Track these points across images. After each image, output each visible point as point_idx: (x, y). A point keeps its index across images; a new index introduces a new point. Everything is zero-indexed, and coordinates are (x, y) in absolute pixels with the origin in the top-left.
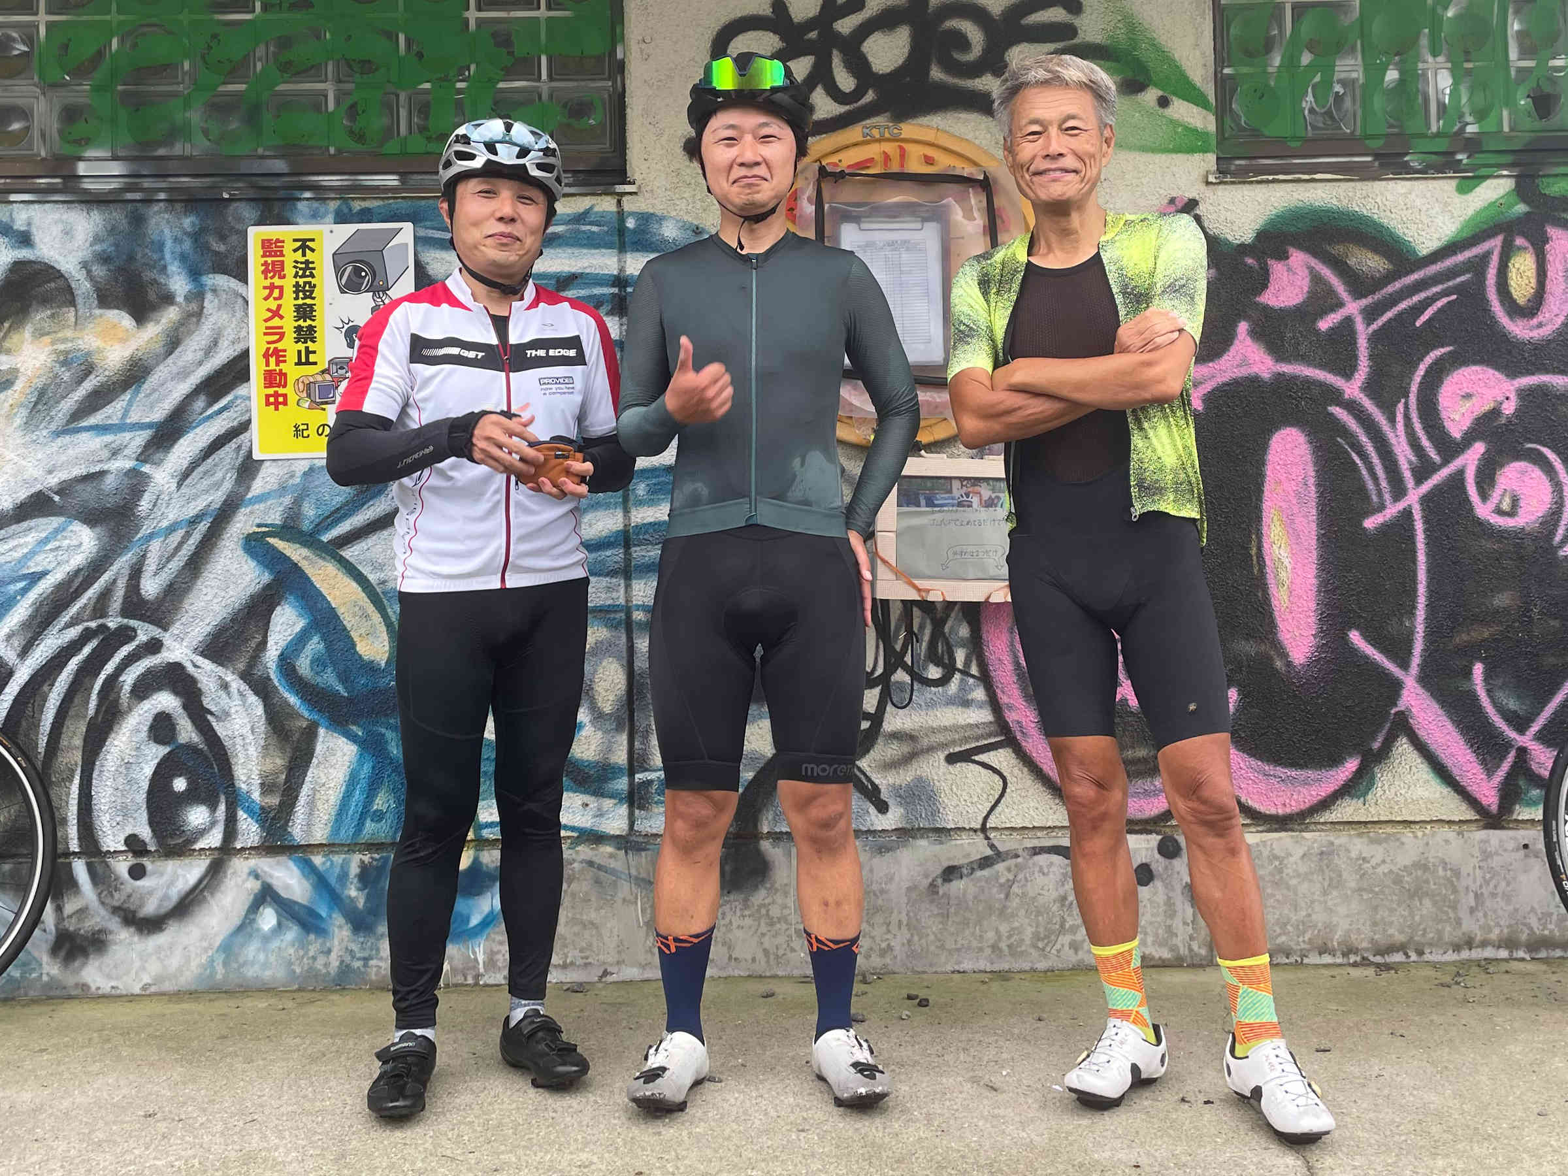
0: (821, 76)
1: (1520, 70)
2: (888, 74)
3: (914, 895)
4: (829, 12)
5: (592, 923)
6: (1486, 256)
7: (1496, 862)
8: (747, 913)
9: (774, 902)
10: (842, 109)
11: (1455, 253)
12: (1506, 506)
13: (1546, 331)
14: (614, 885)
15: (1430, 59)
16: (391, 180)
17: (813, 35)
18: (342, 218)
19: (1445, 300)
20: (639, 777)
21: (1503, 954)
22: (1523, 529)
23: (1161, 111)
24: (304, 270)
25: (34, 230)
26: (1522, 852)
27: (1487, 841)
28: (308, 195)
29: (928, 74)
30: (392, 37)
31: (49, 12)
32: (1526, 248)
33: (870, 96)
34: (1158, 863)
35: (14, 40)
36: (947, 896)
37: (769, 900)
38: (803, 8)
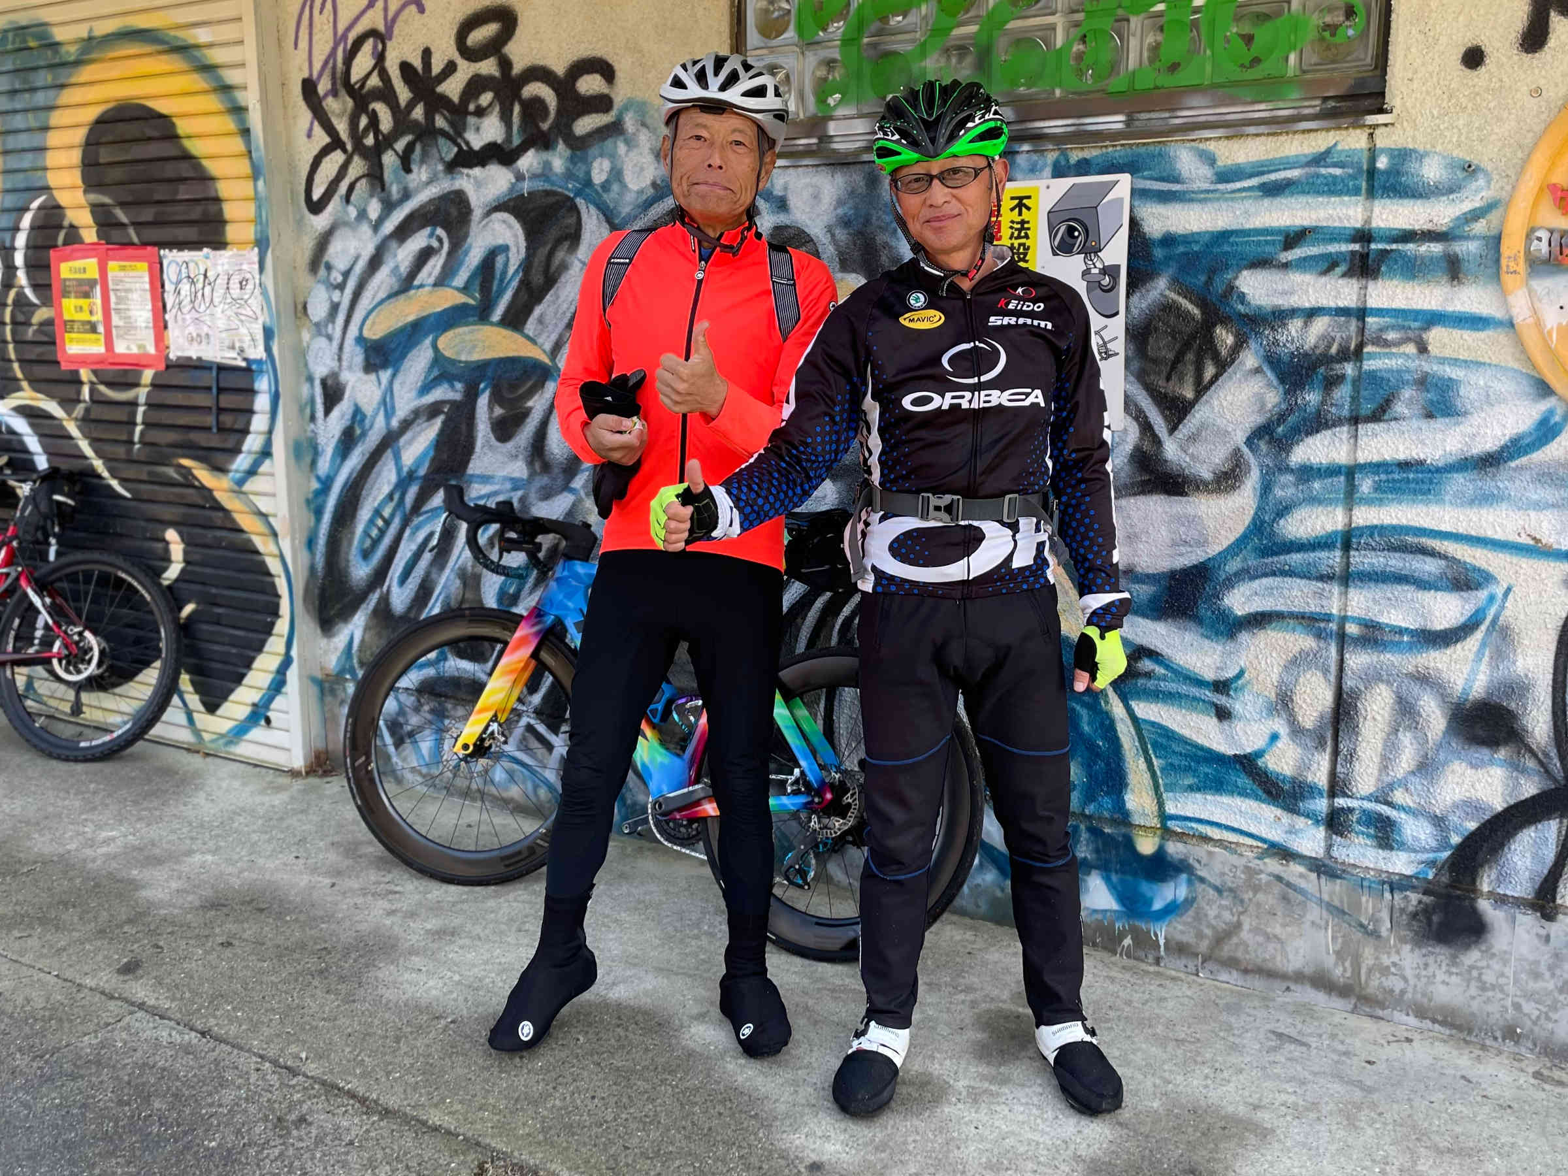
5: (1275, 936)
8: (1454, 970)
9: (1488, 967)
14: (1303, 905)
16: (1115, 122)
18: (1059, 172)
20: (1340, 802)
24: (1020, 230)
25: (789, 195)
28: (1026, 147)
37: (1483, 963)
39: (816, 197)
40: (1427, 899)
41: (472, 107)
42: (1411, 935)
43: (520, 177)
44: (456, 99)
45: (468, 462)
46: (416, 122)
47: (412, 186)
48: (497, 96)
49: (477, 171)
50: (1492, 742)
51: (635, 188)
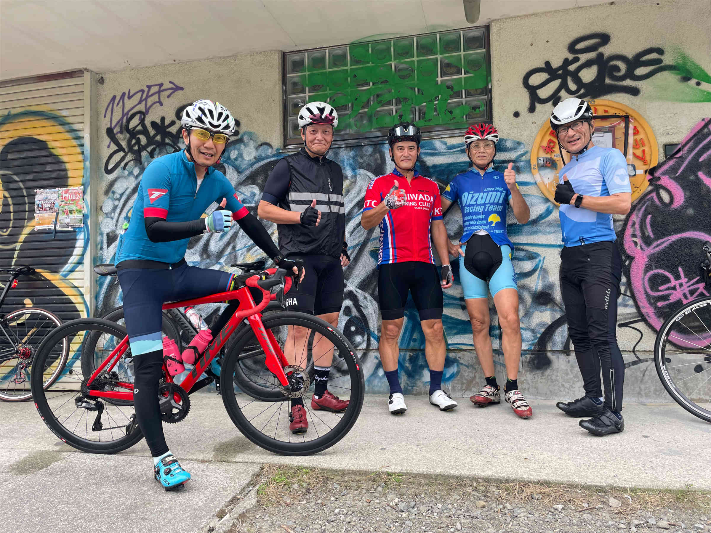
0: (564, 86)
2: (590, 83)
4: (567, 62)
8: (543, 377)
9: (553, 374)
17: (560, 72)
23: (697, 87)
29: (604, 81)
30: (413, 89)
31: (309, 92)
33: (583, 91)
34: (705, 364)
35: (299, 102)
37: (552, 373)
38: (556, 63)
40: (532, 356)
42: (529, 369)
44: (175, 133)
46: (157, 141)
50: (545, 304)
51: (248, 159)
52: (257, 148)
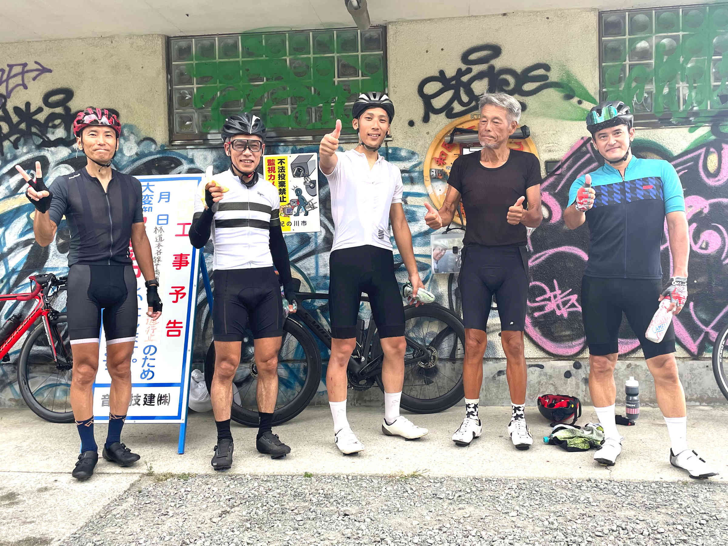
0: (456, 97)
1: (714, 86)
3: (488, 380)
4: (460, 73)
6: (699, 156)
7: (696, 372)
10: (464, 108)
11: (687, 155)
12: (704, 246)
13: (720, 183)
15: (681, 83)
16: (310, 138)
17: (454, 82)
18: (294, 152)
19: (683, 172)
21: (698, 404)
22: (710, 254)
23: (579, 105)
24: (282, 170)
25: (195, 158)
26: (706, 368)
27: (693, 364)
28: (282, 144)
30: (309, 88)
31: (197, 84)
32: (714, 152)
33: (474, 104)
34: (573, 371)
35: (186, 93)
36: (499, 381)
38: (450, 73)
39: (205, 159)
41: (50, 125)
42: (418, 376)
43: (74, 151)
44: (42, 121)
45: (45, 262)
46: (21, 129)
47: (18, 154)
48: (63, 121)
49: (53, 149)
51: (128, 155)
52: (139, 143)
